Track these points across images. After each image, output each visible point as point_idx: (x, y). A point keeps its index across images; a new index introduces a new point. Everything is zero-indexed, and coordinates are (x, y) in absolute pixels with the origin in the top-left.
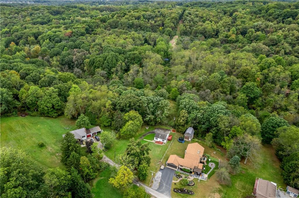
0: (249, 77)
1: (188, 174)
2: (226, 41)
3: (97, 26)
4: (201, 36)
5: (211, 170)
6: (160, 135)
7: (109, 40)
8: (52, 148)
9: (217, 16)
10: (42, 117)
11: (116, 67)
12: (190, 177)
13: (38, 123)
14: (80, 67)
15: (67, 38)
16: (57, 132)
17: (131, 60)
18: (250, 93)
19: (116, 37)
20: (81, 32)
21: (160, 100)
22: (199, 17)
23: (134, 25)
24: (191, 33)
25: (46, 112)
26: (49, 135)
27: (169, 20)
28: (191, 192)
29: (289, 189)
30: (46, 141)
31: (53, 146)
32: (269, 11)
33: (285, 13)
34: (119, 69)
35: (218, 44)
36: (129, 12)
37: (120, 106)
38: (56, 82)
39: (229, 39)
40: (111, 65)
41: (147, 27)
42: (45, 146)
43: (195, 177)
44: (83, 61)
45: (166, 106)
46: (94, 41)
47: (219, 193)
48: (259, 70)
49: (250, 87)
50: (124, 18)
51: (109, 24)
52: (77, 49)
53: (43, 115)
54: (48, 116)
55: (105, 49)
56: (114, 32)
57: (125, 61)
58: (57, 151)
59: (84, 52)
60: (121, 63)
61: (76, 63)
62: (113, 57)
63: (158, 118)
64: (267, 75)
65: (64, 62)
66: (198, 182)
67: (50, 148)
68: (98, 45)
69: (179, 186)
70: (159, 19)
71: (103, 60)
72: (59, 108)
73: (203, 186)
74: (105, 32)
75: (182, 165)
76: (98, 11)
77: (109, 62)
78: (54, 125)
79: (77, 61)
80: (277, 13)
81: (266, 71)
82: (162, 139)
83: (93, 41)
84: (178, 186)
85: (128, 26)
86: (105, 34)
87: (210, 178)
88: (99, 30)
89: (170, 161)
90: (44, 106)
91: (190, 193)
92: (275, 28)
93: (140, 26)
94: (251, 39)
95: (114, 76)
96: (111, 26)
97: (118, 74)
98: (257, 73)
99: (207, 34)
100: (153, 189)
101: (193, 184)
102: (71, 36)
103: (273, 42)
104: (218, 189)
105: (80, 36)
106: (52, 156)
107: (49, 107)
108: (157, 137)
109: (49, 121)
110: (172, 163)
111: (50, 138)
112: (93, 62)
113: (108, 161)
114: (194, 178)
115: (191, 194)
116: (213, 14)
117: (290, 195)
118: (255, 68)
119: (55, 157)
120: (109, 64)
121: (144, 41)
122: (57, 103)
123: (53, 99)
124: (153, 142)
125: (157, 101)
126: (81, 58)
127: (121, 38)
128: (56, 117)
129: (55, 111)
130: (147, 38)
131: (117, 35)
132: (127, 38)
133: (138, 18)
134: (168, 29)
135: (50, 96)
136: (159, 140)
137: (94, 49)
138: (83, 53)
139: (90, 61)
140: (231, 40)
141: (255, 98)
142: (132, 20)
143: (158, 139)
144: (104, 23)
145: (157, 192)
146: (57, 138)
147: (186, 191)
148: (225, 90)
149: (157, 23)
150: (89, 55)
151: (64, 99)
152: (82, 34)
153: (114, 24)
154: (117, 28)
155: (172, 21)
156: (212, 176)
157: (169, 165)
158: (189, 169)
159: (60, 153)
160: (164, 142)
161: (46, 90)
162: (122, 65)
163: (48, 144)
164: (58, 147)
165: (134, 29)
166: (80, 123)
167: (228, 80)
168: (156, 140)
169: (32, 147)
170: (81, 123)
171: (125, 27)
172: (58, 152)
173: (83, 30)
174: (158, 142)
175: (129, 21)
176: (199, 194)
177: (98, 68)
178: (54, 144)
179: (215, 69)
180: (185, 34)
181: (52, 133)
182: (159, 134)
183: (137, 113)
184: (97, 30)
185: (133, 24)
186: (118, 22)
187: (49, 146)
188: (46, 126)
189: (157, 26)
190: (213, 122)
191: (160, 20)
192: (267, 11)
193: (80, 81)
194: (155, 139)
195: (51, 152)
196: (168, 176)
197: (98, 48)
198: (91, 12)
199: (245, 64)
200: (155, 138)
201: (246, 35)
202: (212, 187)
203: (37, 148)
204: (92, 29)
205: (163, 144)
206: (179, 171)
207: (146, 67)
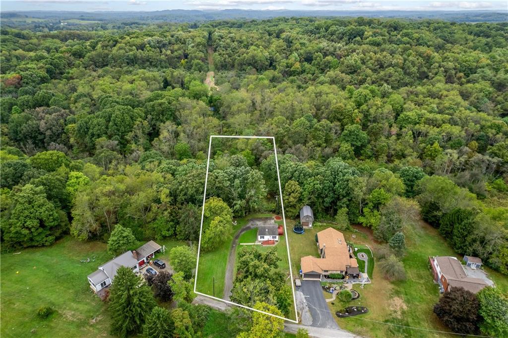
0: (344, 118)
1: (342, 281)
2: (289, 73)
3: (69, 64)
4: (251, 68)
5: (366, 264)
6: (267, 230)
7: (103, 87)
8: (74, 311)
9: (262, 38)
10: (15, 251)
11: (133, 129)
12: (346, 285)
13: (13, 268)
14: (58, 140)
15: (11, 89)
16: (69, 274)
17: (158, 115)
18: (355, 140)
19: (114, 81)
20: (40, 77)
21: (247, 172)
22: (237, 41)
23: (138, 59)
24: (233, 66)
25: (25, 240)
26: (52, 284)
27: (193, 47)
28: (363, 308)
29: (469, 259)
30: (52, 299)
31: (74, 305)
32: (330, 30)
33: (349, 30)
34: (139, 133)
35: (279, 78)
36: (122, 38)
37: (185, 194)
38: (32, 173)
39: (292, 69)
40: (122, 129)
41: (161, 61)
42: (56, 311)
43: (353, 283)
44: (63, 129)
45: (259, 180)
46: (74, 90)
47: (399, 297)
48: (356, 107)
49: (354, 132)
50: (116, 48)
51: (92, 59)
52: (42, 108)
53: (20, 248)
54: (32, 247)
55: (103, 102)
56: (107, 72)
57: (147, 118)
58: (88, 314)
59: (60, 111)
60: (141, 122)
61: (48, 133)
62: (123, 113)
63: (252, 203)
64: (367, 112)
65: (20, 135)
66: (361, 290)
67: (69, 314)
68: (85, 96)
69: (340, 304)
70: (176, 47)
71: (104, 121)
72: (56, 224)
73: (372, 292)
74: (88, 74)
75: (327, 270)
76: (57, 41)
77: (119, 123)
78: (55, 261)
79: (51, 129)
80: (340, 31)
81: (364, 107)
82: (272, 236)
83: (72, 90)
84: (340, 307)
85: (127, 61)
86: (91, 78)
87: (373, 277)
88: (74, 71)
89: (305, 269)
90: (17, 228)
91: (363, 311)
92: (346, 50)
93: (148, 61)
94: (321, 67)
95: (133, 146)
96: (95, 64)
97: (139, 143)
98: (354, 110)
99: (258, 64)
100: (305, 326)
101: (357, 295)
102: (19, 86)
103: (351, 69)
104: (393, 291)
105: (39, 84)
106: (82, 329)
107: (33, 227)
108: (263, 234)
109: (38, 256)
110: (312, 271)
111: (57, 290)
112: (87, 128)
113: (202, 300)
114: (353, 285)
115: (365, 312)
116: (256, 36)
117: (472, 268)
118: (350, 105)
119: (91, 329)
120: (119, 127)
121: (163, 83)
122: (50, 215)
123: (39, 207)
124: (258, 244)
125: (242, 175)
126: (57, 123)
127: (123, 81)
128: (51, 245)
129: (48, 232)
130: (168, 78)
131: (113, 78)
132: (134, 80)
133: (142, 47)
134: (197, 61)
135: (30, 203)
136: (267, 238)
137: (79, 105)
138: (58, 113)
139: (81, 126)
140: (294, 71)
141: (363, 146)
142: (131, 50)
143: (265, 236)
144: (80, 58)
145: (315, 328)
146: (73, 286)
147: (355, 310)
148: (320, 141)
149: (176, 53)
150: (72, 116)
151: (60, 204)
152: (43, 80)
153: (101, 60)
154: (107, 65)
155: (199, 49)
156: (373, 274)
157: (306, 275)
158: (339, 272)
159: (97, 316)
160: (275, 239)
161: (17, 192)
162: (143, 125)
163: (58, 305)
164: (86, 305)
165: (139, 66)
166: (117, 244)
167: (320, 126)
168: (262, 239)
169: (22, 324)
170: (121, 242)
171: (122, 64)
172: (92, 314)
173: (43, 73)
174: (266, 241)
175: (127, 52)
176: (375, 307)
177: (99, 136)
178: (74, 301)
179: (295, 113)
180: (223, 68)
181: (59, 278)
182: (264, 229)
183: (220, 200)
184: (71, 71)
185: (135, 57)
186: (107, 55)
187: (65, 308)
188: (35, 267)
189: (176, 58)
190: (341, 190)
191: (179, 49)
192: (327, 30)
193: (82, 164)
194: (259, 239)
195: (75, 320)
196: (314, 293)
197: (87, 103)
198: (42, 42)
199: (335, 101)
200: (259, 237)
201: (313, 62)
202: (384, 290)
203: (34, 323)
204: (61, 71)
205: (276, 243)
206: (325, 280)
207: (189, 124)
